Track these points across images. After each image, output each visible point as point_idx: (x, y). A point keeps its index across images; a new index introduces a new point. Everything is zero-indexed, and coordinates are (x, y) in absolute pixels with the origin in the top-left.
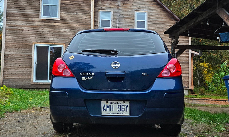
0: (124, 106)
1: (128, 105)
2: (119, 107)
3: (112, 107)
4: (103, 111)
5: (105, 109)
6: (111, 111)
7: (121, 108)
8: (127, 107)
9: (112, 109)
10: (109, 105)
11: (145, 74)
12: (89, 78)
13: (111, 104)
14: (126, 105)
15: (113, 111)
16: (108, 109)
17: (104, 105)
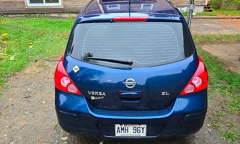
0: (140, 128)
1: (144, 127)
2: (135, 129)
3: (127, 129)
4: (117, 133)
5: (119, 131)
6: (125, 133)
7: (136, 130)
8: (143, 129)
9: (127, 131)
10: (124, 127)
11: (165, 93)
12: (99, 98)
13: (126, 126)
14: (142, 127)
15: (128, 133)
16: (123, 131)
17: (118, 128)
